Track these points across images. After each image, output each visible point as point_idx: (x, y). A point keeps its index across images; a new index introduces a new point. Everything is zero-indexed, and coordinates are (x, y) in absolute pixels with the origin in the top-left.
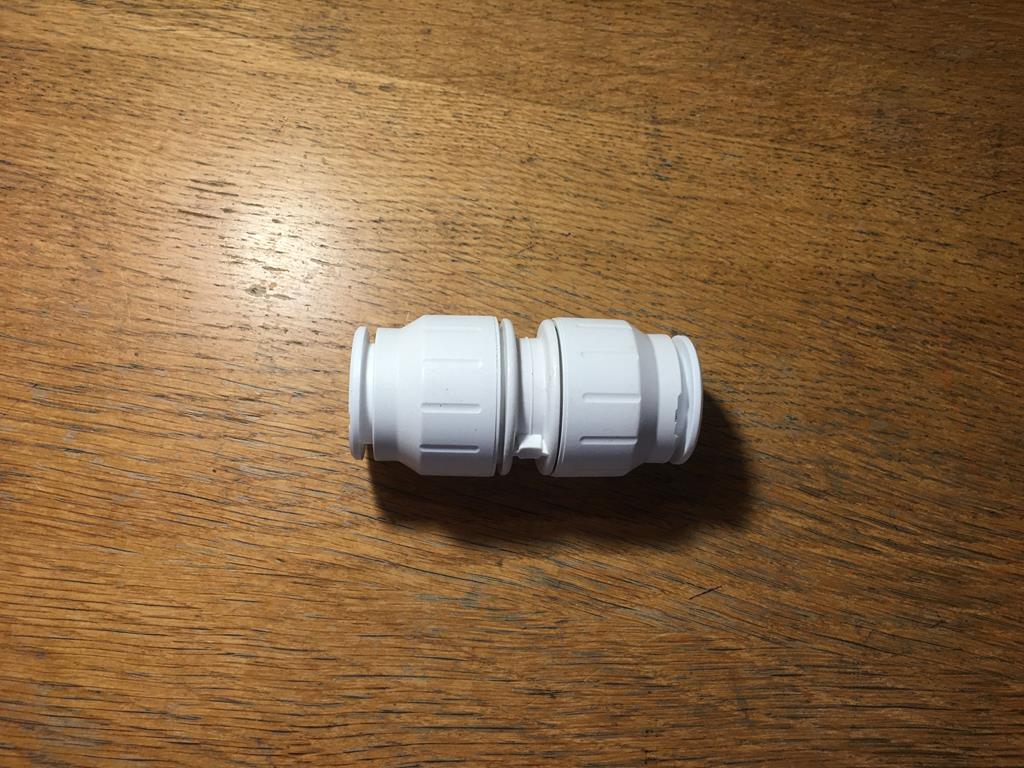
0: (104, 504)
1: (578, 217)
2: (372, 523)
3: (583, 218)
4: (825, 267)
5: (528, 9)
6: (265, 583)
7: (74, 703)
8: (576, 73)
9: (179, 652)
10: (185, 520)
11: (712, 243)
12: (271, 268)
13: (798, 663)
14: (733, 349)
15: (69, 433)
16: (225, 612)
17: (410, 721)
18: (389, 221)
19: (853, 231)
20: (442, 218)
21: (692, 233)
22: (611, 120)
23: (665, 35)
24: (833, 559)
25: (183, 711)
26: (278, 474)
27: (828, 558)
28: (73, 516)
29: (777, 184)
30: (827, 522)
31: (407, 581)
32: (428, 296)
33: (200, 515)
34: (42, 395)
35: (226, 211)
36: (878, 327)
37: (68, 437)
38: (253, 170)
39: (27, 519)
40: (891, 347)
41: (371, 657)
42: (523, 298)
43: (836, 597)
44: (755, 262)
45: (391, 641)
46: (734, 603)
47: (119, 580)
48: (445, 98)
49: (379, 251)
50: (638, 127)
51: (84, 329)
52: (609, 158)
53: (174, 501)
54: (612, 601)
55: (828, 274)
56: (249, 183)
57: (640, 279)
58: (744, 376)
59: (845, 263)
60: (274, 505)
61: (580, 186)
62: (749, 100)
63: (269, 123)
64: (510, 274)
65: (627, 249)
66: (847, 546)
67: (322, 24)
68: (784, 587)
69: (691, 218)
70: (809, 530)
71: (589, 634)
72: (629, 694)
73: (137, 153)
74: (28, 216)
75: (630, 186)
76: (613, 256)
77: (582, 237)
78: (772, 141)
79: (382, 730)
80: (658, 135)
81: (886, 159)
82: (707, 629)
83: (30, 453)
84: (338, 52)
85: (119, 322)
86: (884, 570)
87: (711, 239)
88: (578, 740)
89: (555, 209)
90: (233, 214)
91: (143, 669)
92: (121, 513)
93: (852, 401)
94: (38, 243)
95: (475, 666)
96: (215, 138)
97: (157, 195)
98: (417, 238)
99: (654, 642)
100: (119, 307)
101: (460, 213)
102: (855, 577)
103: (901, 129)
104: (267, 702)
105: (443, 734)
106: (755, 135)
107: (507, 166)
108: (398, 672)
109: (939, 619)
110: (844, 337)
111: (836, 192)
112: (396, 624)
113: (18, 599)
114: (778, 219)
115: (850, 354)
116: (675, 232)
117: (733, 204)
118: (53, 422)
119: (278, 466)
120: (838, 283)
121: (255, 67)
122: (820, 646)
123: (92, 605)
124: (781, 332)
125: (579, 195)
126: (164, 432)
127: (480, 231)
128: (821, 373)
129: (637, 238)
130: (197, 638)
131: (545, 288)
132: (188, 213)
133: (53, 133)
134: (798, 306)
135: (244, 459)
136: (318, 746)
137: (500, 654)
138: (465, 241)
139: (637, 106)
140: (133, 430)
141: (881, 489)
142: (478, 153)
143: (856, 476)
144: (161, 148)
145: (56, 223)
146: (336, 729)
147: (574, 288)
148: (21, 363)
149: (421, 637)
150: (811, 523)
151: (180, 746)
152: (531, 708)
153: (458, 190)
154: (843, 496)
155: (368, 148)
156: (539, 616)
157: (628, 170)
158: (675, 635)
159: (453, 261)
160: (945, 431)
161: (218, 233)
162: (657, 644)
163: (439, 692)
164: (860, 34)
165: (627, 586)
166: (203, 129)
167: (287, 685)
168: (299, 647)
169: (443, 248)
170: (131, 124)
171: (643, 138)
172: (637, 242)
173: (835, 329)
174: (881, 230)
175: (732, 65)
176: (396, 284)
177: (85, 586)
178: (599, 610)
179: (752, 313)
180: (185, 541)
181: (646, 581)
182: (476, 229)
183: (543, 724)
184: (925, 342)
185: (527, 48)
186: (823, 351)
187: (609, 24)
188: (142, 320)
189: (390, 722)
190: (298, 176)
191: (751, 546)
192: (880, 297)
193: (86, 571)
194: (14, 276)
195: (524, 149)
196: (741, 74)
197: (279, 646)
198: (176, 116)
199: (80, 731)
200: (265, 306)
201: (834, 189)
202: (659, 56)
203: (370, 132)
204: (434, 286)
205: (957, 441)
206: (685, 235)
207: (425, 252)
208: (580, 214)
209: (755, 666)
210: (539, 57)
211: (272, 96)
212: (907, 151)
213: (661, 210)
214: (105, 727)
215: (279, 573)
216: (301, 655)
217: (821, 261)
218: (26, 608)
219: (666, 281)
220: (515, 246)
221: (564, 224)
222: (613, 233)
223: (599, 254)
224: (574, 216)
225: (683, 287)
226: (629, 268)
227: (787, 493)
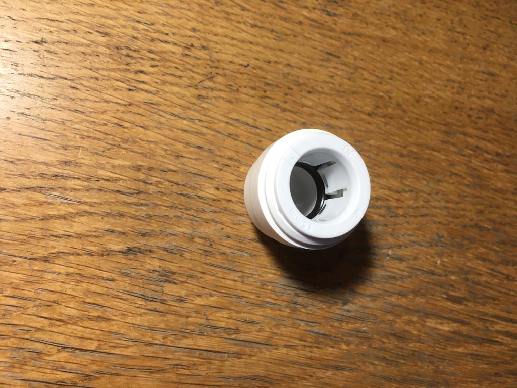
1: (256, 48)
3: (260, 49)
4: (460, 102)
11: (374, 78)
14: (393, 177)
18: (53, 43)
19: (478, 71)
20: (115, 41)
21: (357, 68)
24: (471, 354)
27: (468, 354)
29: (422, 27)
30: (467, 324)
32: (103, 129)
36: (498, 154)
40: (506, 170)
42: (205, 131)
44: (407, 97)
49: (42, 77)
55: (462, 108)
57: (315, 112)
58: (402, 201)
59: (474, 99)
61: (257, 17)
64: (191, 106)
65: (302, 81)
66: (481, 341)
69: (356, 53)
70: (454, 332)
75: (301, 19)
76: (290, 88)
77: (260, 68)
87: (373, 75)
89: (233, 39)
93: (481, 218)
98: (85, 64)
101: (135, 38)
102: (486, 366)
110: (475, 163)
111: (465, 36)
114: (424, 58)
115: (479, 178)
116: (343, 67)
117: (389, 42)
120: (469, 116)
124: (429, 160)
125: (256, 26)
127: (158, 58)
128: (459, 196)
129: (310, 71)
131: (226, 120)
134: (442, 137)
138: (142, 69)
143: (486, 282)
147: (255, 120)
150: (455, 326)
153: (131, 11)
154: (477, 300)
159: (130, 90)
169: (117, 75)
173: (467, 156)
174: (497, 72)
176: (64, 115)
179: (407, 143)
182: (152, 56)
186: (461, 176)
191: (413, 354)
192: (498, 129)
201: (463, 34)
204: (109, 118)
206: (351, 70)
207: (97, 79)
208: (258, 44)
213: (332, 45)
217: (457, 97)
219: (337, 114)
220: (195, 75)
221: (243, 55)
222: (289, 65)
223: (277, 86)
224: (251, 46)
225: (351, 119)
226: (304, 101)
227: (437, 303)
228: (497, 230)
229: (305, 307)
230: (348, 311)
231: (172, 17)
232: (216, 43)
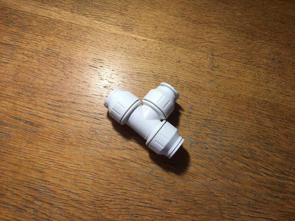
0: (62, 136)
1: (190, 78)
2: (128, 150)
3: (191, 78)
4: (255, 98)
5: (182, 24)
6: (99, 161)
7: (47, 186)
8: (193, 41)
9: (75, 176)
10: (81, 142)
12: (110, 82)
13: (237, 203)
14: (228, 116)
15: (56, 117)
16: (88, 167)
17: (132, 202)
18: (141, 73)
19: (263, 89)
20: (154, 74)
21: (219, 85)
22: (201, 54)
23: (218, 34)
24: (250, 176)
25: (74, 191)
26: (105, 134)
27: (249, 175)
28: (54, 138)
29: (243, 75)
30: (249, 166)
31: (135, 166)
33: (85, 142)
34: (50, 107)
35: (101, 66)
36: (268, 115)
37: (55, 118)
38: (109, 57)
39: (42, 137)
40: (271, 121)
41: (123, 184)
43: (249, 186)
44: (236, 94)
45: (129, 181)
46: (221, 184)
47: (63, 155)
48: (159, 44)
49: (138, 81)
50: (208, 56)
51: (62, 92)
52: (199, 63)
53: (79, 137)
54: (189, 179)
55: (255, 100)
56: (108, 60)
57: (205, 95)
58: (230, 124)
59: (260, 97)
60: (103, 142)
61: (191, 70)
62: (238, 52)
63: (114, 46)
65: (202, 87)
66: (254, 173)
67: (130, 23)
68: (235, 181)
69: (220, 81)
70: (244, 167)
71: (181, 187)
72: (190, 204)
73: (81, 50)
74: (52, 63)
75: (204, 71)
76: (198, 88)
77: (190, 83)
78: (243, 63)
79: (124, 204)
80: (213, 59)
81: (274, 71)
82: (213, 190)
83: (45, 121)
84: (133, 30)
85: (71, 91)
86: (263, 181)
87: (224, 87)
88: (175, 215)
89: (184, 75)
90: (102, 68)
91: (65, 179)
92: (66, 139)
93: (259, 134)
94: (54, 69)
95: (150, 191)
96: (100, 48)
97: (84, 61)
98: (147, 79)
99: (198, 191)
100: (72, 87)
101: (159, 73)
102: (255, 181)
103: (278, 64)
104: (96, 192)
105: (140, 207)
106: (239, 62)
107: (173, 63)
108: (130, 189)
109: (277, 196)
110: (258, 117)
111: (259, 78)
112: (131, 177)
113: (37, 157)
114: (243, 84)
115: (260, 122)
116: (215, 84)
117: (231, 79)
118: (52, 114)
119: (106, 132)
120: (258, 102)
121: (112, 32)
122: (244, 199)
123: (55, 161)
124: (241, 113)
125: (191, 72)
126: (78, 120)
127: (164, 78)
128: (251, 126)
129: (205, 85)
130: (80, 173)
132: (91, 66)
133: (61, 43)
134: (246, 107)
135: (98, 129)
136: (107, 206)
137: (158, 189)
138: (160, 80)
139: (208, 51)
140: (71, 118)
141: (265, 159)
142: (166, 59)
143: (258, 154)
144: (87, 50)
145: (59, 65)
146: (112, 202)
147: (187, 96)
148: (46, 98)
149: (138, 181)
150: (244, 165)
151: (73, 201)
152: (164, 204)
153: (159, 67)
154: (254, 159)
155: (138, 55)
156: (169, 180)
157: (204, 67)
158: (204, 190)
159: (156, 85)
160: (284, 145)
161: (98, 72)
162: (199, 192)
163: (140, 196)
164: (270, 38)
165: (192, 175)
166: (98, 46)
167: (102, 188)
168: (106, 179)
169: (154, 82)
170: (80, 43)
171: (209, 59)
172: (204, 86)
173: (256, 114)
174: (271, 90)
175: (235, 43)
176: (141, 89)
177: (54, 156)
178: (185, 181)
179: (234, 108)
180: (80, 148)
181: (198, 175)
182: (163, 78)
183: (166, 209)
184: (280, 121)
185: (181, 34)
186: (252, 120)
187: (203, 30)
188: (77, 91)
189: (127, 202)
190: (119, 60)
191: (228, 169)
192: (269, 107)
193: (55, 152)
194: (47, 77)
195: (178, 59)
196: (237, 45)
197: (101, 178)
198: (92, 42)
199: (48, 193)
200: (107, 91)
202: (215, 39)
203: (139, 51)
205: (287, 148)
207: (149, 82)
209: (225, 202)
210: (184, 36)
211: (115, 39)
212: (280, 70)
213: (212, 78)
214: (54, 193)
215: (103, 159)
216: (106, 181)
217: (254, 96)
218: (39, 160)
219: (211, 97)
220: (173, 83)
221: (186, 79)
222: (199, 83)
223: (194, 88)
224: (189, 77)
225: (216, 99)
226: (202, 92)
227: (239, 156)
228: (265, 139)
229: (194, 147)
230: (207, 151)
231: (169, 69)
232: (179, 76)
